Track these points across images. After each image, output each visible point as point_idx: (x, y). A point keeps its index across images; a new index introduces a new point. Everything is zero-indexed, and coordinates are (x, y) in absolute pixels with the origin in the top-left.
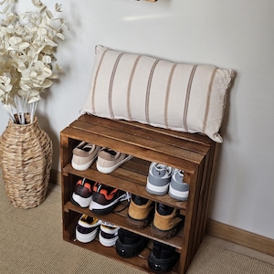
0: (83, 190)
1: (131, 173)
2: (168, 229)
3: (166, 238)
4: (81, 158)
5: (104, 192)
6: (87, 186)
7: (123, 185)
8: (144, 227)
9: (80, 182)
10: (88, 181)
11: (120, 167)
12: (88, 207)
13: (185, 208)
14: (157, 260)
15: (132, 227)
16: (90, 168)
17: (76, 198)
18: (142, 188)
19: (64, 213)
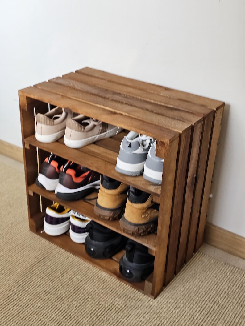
0: (50, 169)
2: (141, 222)
3: (139, 235)
5: (70, 172)
6: (54, 164)
7: (89, 162)
8: (113, 219)
9: (46, 160)
10: (54, 158)
11: (95, 143)
12: (54, 191)
14: (130, 264)
15: (99, 218)
16: (57, 141)
17: (42, 179)
18: (110, 167)
19: (29, 197)
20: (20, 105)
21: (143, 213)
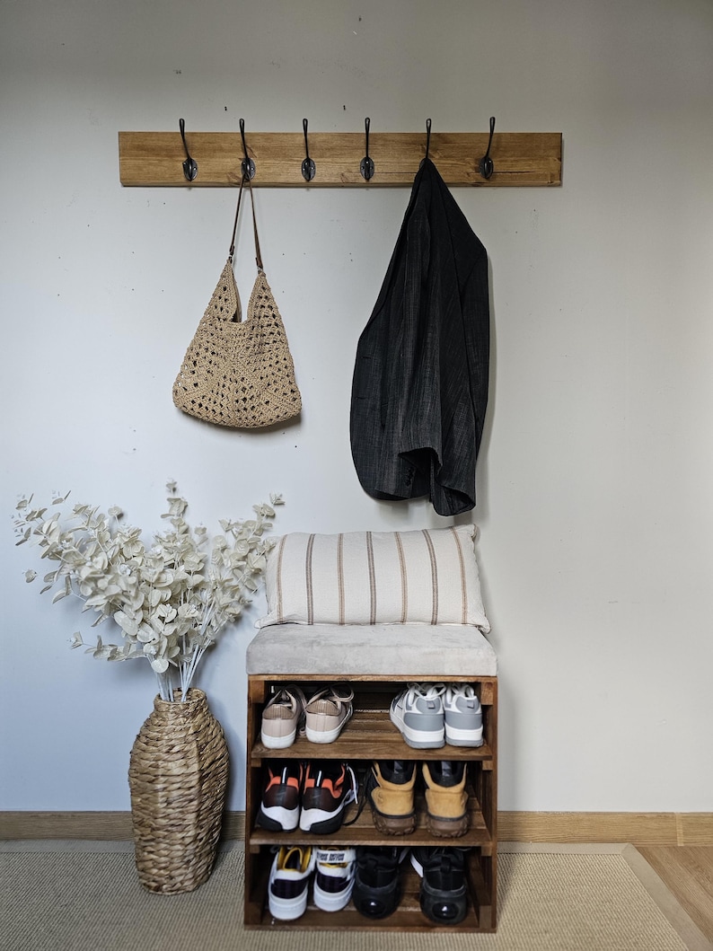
2: (461, 813)
5: (327, 783)
6: (293, 782)
12: (298, 827)
14: (448, 895)
15: (394, 836)
19: (249, 858)
20: (249, 698)
21: (461, 799)
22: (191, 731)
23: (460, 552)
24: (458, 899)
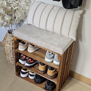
0: (23, 58)
1: (40, 53)
2: (52, 75)
4: (22, 46)
5: (30, 59)
6: (24, 57)
7: (36, 58)
8: (44, 74)
9: (22, 55)
13: (58, 68)
14: (48, 86)
15: (39, 73)
16: (25, 50)
17: (20, 61)
18: (43, 59)
19: (16, 66)
21: (53, 73)
22: (12, 40)
23: (72, 19)
24: (50, 88)
